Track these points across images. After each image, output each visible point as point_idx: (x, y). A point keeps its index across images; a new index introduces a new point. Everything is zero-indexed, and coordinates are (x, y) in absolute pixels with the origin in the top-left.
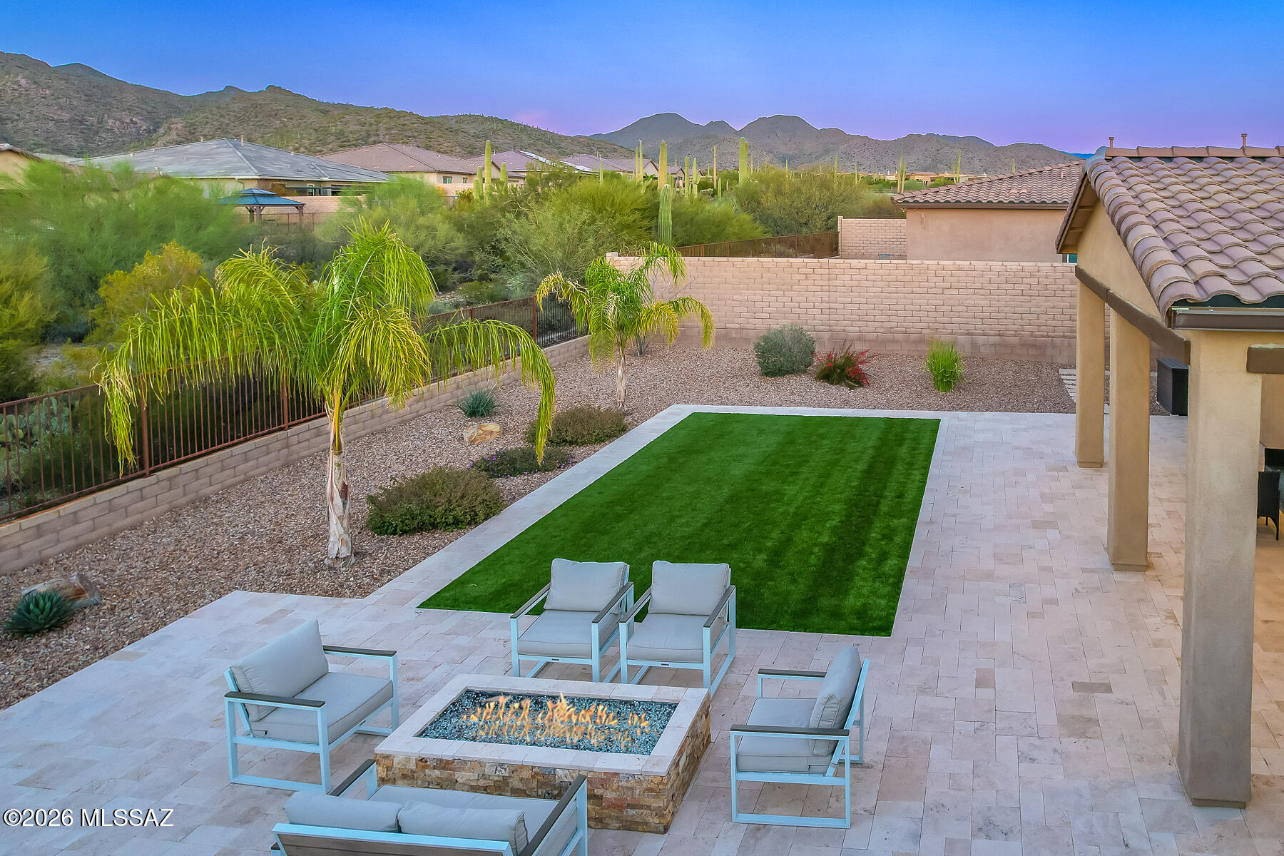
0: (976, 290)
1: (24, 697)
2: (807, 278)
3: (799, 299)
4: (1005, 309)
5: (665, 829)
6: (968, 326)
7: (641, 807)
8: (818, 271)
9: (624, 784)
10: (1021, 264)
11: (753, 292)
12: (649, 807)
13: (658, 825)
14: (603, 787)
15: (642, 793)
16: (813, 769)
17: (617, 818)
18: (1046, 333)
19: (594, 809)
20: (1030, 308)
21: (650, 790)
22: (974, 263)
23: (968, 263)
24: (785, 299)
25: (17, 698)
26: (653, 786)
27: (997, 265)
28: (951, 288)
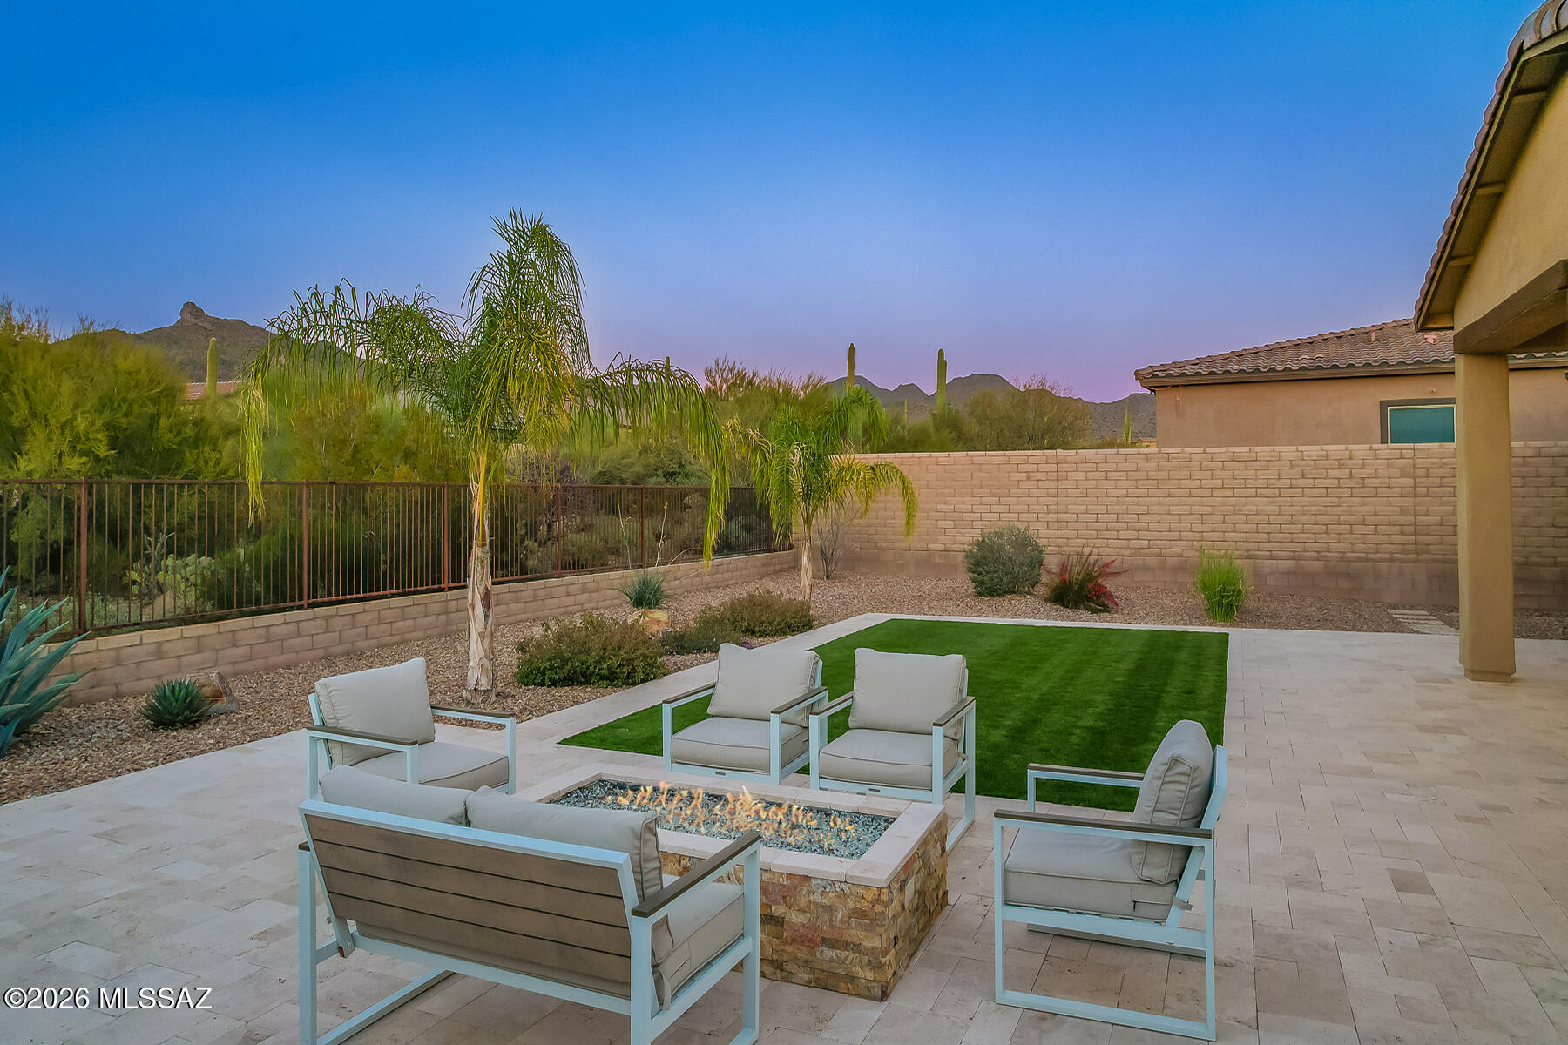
0: (1259, 490)
1: (136, 770)
2: (1028, 478)
3: (1020, 508)
4: (1301, 517)
5: (883, 992)
6: (1247, 544)
7: (845, 945)
8: (1043, 467)
9: (817, 898)
10: (1324, 447)
11: (960, 499)
12: (857, 948)
13: (873, 984)
14: (785, 902)
15: (846, 919)
16: (1141, 910)
17: (806, 963)
18: (1363, 555)
19: (770, 943)
20: (1339, 515)
21: (859, 913)
22: (1255, 449)
23: (1247, 449)
24: (1001, 508)
25: (129, 770)
26: (865, 905)
27: (1288, 451)
28: (1223, 488)
